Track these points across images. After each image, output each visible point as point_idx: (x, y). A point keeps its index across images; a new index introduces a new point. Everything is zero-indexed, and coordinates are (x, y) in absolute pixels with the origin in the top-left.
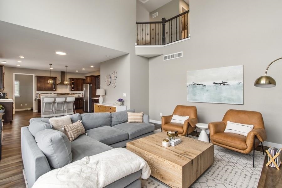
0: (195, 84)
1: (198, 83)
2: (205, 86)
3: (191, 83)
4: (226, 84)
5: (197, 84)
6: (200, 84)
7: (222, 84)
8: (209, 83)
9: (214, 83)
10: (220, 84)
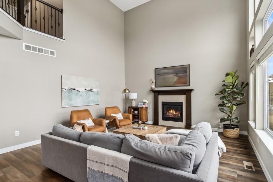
0: (71, 89)
1: (73, 88)
2: (79, 91)
3: (68, 88)
4: (92, 90)
5: (73, 90)
6: (75, 90)
7: (90, 90)
8: (82, 89)
9: (85, 89)
10: (89, 90)
